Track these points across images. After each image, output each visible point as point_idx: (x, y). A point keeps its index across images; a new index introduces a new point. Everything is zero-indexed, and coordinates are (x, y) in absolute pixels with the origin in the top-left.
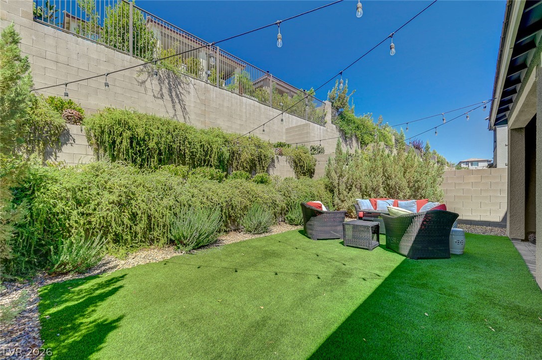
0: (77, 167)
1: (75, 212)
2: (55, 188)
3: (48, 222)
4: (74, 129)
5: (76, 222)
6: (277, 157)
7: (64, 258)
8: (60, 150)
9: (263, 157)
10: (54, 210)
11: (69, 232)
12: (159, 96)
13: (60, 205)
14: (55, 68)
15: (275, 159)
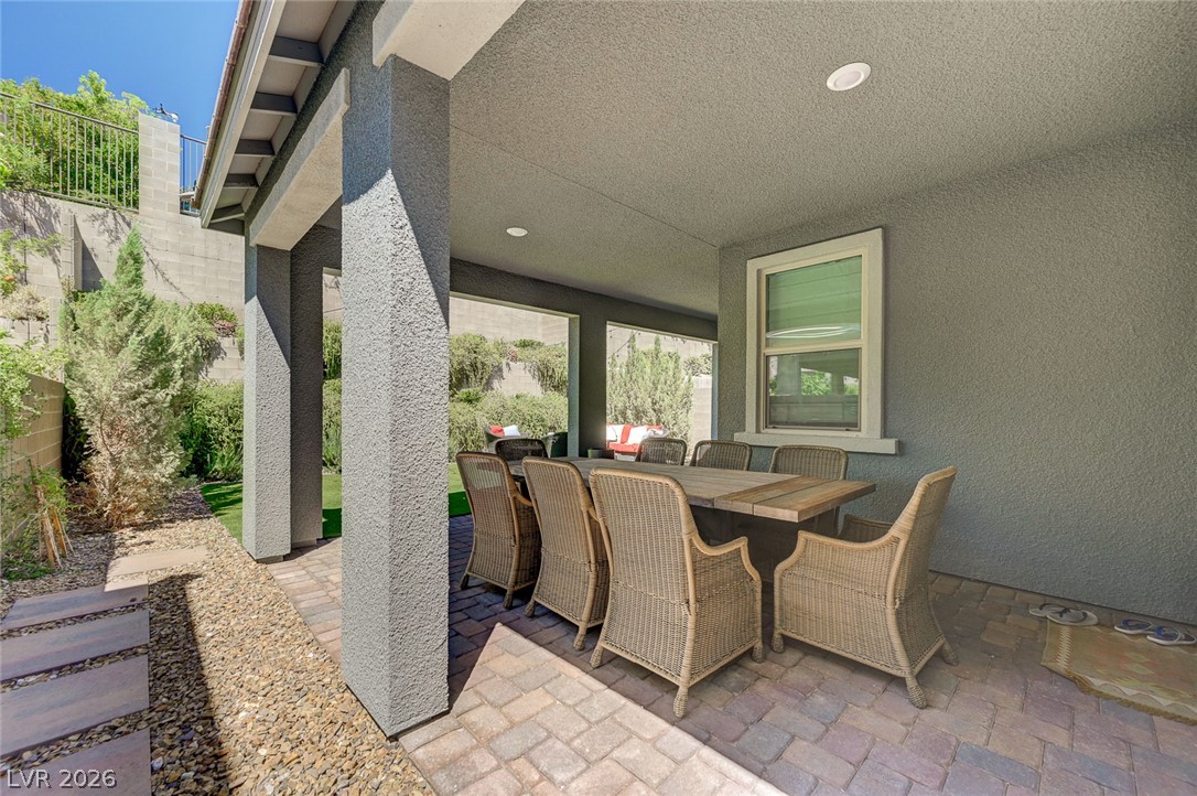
0: (229, 386)
1: (227, 429)
2: (209, 406)
3: (204, 436)
4: (226, 343)
5: (228, 437)
6: (508, 364)
7: (217, 466)
8: (211, 364)
9: (479, 366)
10: (209, 426)
11: (221, 446)
12: (333, 285)
13: (215, 421)
14: (203, 265)
15: (504, 366)
